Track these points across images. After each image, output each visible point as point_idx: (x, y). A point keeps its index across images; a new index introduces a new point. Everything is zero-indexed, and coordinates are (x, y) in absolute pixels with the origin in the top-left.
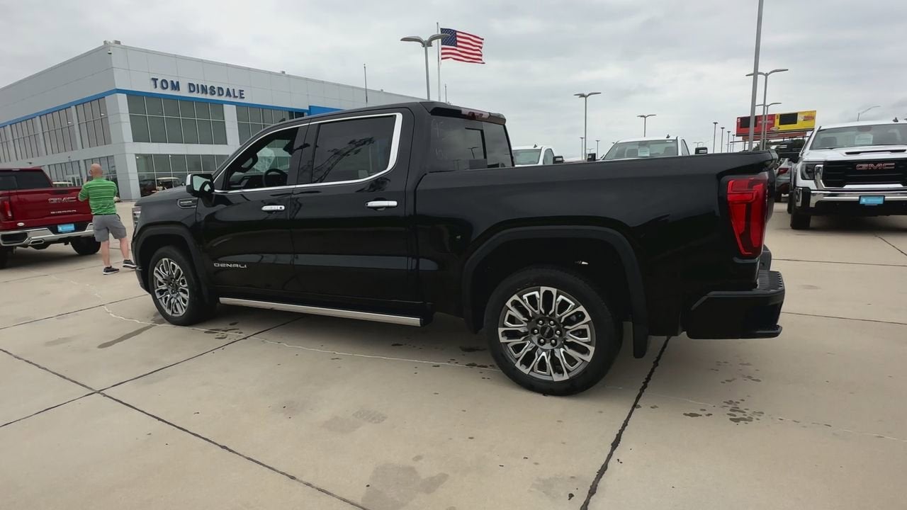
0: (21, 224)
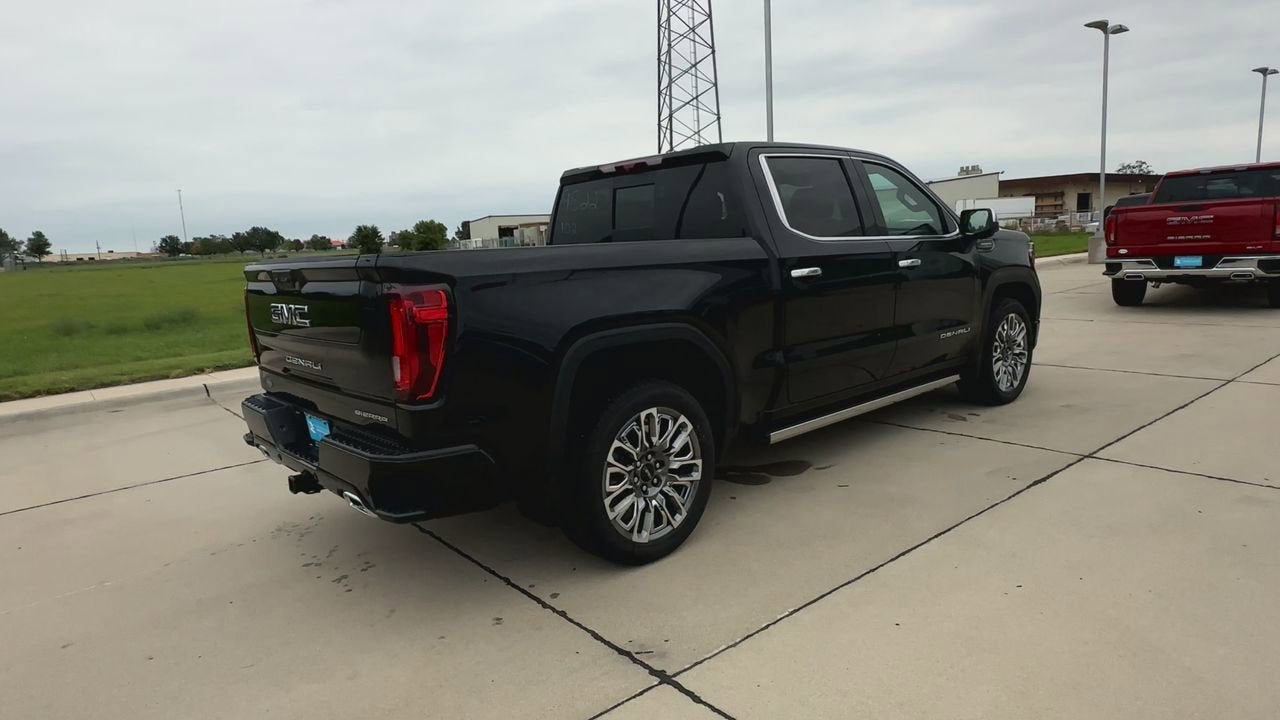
0: (1123, 251)
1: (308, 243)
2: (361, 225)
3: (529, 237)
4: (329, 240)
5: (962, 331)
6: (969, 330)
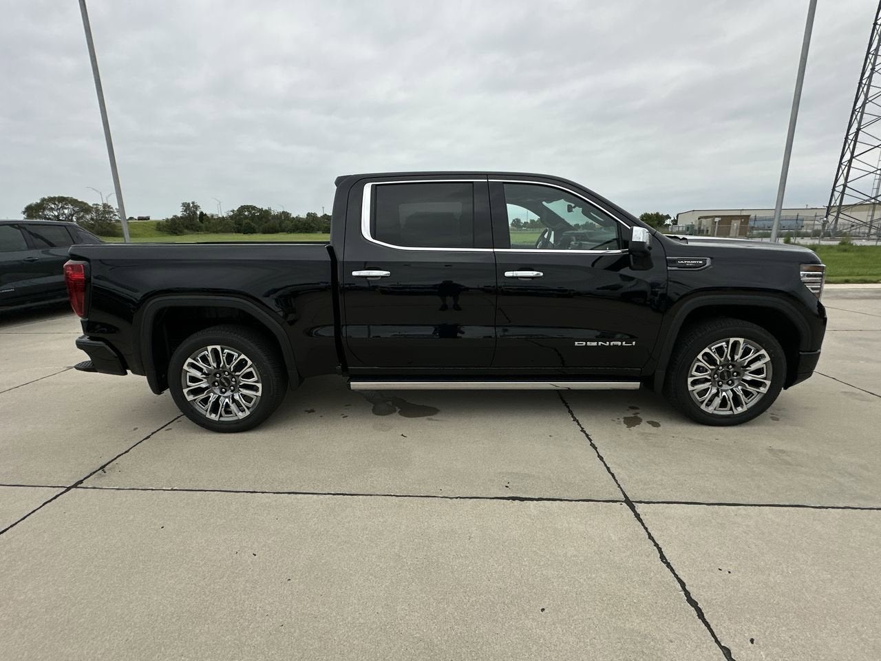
3: (704, 226)
5: (619, 343)
6: (634, 343)
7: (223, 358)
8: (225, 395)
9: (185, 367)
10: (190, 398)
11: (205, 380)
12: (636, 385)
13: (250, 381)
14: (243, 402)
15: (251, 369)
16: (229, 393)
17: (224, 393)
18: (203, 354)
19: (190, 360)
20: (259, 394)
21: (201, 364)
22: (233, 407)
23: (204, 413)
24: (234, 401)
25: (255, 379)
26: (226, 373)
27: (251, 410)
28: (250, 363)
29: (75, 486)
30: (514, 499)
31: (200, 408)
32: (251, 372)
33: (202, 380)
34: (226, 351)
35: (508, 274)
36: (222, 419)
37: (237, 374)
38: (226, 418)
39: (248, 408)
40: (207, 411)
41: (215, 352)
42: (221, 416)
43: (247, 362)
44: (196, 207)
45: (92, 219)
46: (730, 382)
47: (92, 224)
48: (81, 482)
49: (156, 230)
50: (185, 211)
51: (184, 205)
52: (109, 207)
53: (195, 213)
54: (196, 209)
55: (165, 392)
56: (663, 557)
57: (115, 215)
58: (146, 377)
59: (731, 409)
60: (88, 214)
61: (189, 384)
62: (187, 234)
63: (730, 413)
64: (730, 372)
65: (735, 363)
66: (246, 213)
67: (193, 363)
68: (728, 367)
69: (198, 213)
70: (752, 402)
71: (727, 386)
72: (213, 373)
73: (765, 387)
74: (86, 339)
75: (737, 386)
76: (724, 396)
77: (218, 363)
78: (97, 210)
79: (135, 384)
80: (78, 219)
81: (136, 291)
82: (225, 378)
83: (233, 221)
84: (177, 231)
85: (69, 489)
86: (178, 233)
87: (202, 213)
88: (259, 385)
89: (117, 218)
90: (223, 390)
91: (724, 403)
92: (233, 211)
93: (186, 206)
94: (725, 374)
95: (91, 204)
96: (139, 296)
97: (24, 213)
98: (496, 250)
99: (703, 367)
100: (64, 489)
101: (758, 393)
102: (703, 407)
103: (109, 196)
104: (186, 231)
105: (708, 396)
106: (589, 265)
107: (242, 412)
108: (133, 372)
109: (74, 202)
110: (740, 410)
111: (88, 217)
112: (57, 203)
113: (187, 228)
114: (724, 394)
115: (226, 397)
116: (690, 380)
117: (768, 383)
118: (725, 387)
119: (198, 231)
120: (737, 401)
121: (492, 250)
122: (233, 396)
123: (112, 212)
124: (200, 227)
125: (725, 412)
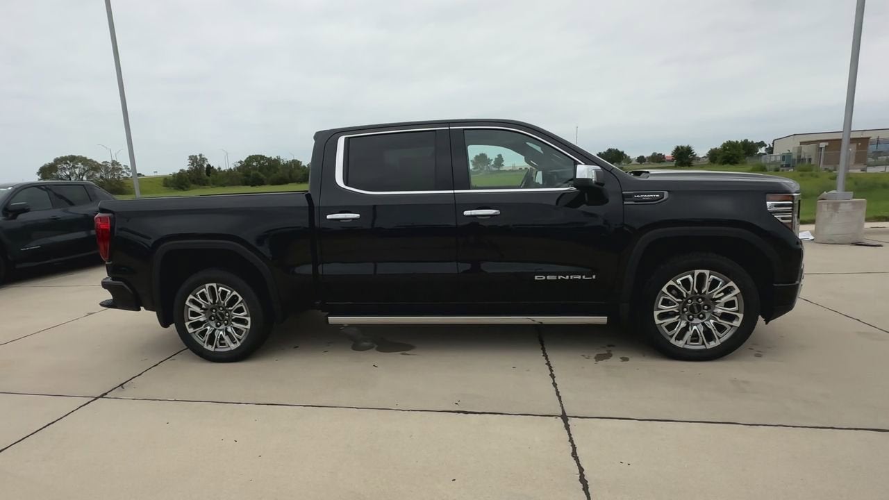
1: (649, 158)
2: (679, 145)
4: (664, 156)
5: (579, 277)
6: (594, 277)
7: (218, 295)
8: (221, 328)
9: (187, 303)
10: (191, 330)
11: (203, 315)
12: (603, 320)
13: (240, 315)
14: (235, 335)
15: (242, 305)
16: (223, 327)
17: (218, 326)
18: (201, 291)
19: (191, 297)
20: (248, 327)
21: (201, 301)
22: (227, 339)
23: (201, 343)
24: (228, 333)
25: (245, 313)
26: (221, 309)
27: (242, 341)
28: (240, 299)
29: (102, 396)
30: (459, 412)
31: (199, 340)
32: (242, 307)
33: (201, 315)
34: (220, 288)
35: (467, 213)
36: (217, 350)
37: (230, 308)
38: (221, 349)
39: (239, 340)
40: (204, 342)
41: (212, 289)
42: (216, 347)
43: (238, 298)
44: (204, 160)
45: (101, 177)
46: (701, 315)
47: (101, 182)
48: (106, 394)
49: (164, 186)
50: (192, 164)
51: (191, 158)
52: (117, 164)
53: (202, 166)
54: (204, 161)
55: (171, 326)
56: (574, 454)
57: (124, 172)
58: (155, 313)
59: (703, 344)
60: (98, 172)
61: (190, 318)
62: (193, 189)
63: (703, 347)
64: (700, 305)
65: (703, 296)
66: (254, 164)
67: (193, 299)
68: (697, 300)
69: (205, 166)
70: (726, 336)
71: (698, 319)
72: (209, 309)
73: (738, 320)
74: (109, 280)
75: (708, 320)
76: (695, 330)
77: (214, 298)
78: (106, 168)
79: (147, 318)
80: (88, 178)
81: (150, 238)
82: (220, 314)
83: (241, 173)
84: (184, 186)
85: (96, 398)
86: (186, 189)
87: (209, 165)
88: (249, 319)
89: (125, 175)
90: (218, 324)
91: (695, 337)
92: (240, 162)
93: (193, 159)
94: (695, 308)
95: (100, 162)
96: (150, 242)
97: (38, 174)
98: (456, 191)
99: (669, 300)
100: (94, 398)
101: (732, 326)
102: (673, 341)
103: (118, 152)
104: (192, 185)
105: (677, 330)
106: (554, 203)
107: (234, 343)
108: (146, 309)
109: (84, 160)
110: (712, 344)
111: (98, 175)
112: (68, 162)
113: (194, 182)
114: (695, 327)
115: (220, 330)
116: (656, 313)
117: (741, 316)
118: (696, 321)
119: (204, 185)
120: (709, 335)
121: (452, 192)
122: (226, 328)
123: (121, 169)
124: (207, 180)
125: (697, 347)
